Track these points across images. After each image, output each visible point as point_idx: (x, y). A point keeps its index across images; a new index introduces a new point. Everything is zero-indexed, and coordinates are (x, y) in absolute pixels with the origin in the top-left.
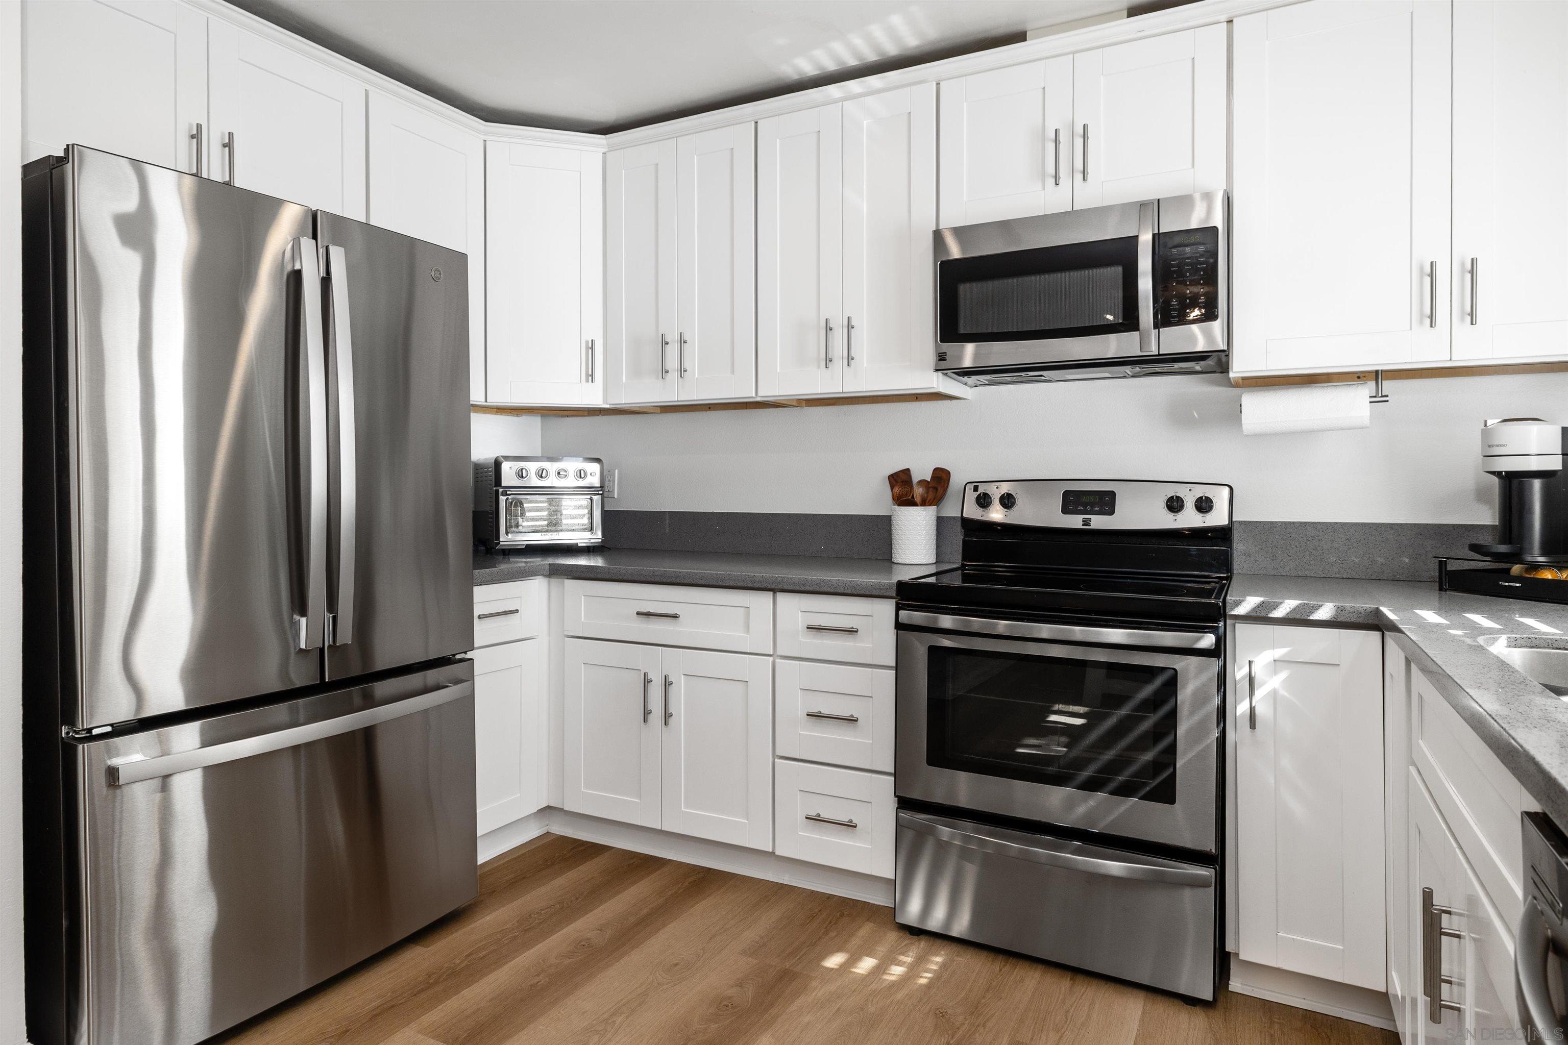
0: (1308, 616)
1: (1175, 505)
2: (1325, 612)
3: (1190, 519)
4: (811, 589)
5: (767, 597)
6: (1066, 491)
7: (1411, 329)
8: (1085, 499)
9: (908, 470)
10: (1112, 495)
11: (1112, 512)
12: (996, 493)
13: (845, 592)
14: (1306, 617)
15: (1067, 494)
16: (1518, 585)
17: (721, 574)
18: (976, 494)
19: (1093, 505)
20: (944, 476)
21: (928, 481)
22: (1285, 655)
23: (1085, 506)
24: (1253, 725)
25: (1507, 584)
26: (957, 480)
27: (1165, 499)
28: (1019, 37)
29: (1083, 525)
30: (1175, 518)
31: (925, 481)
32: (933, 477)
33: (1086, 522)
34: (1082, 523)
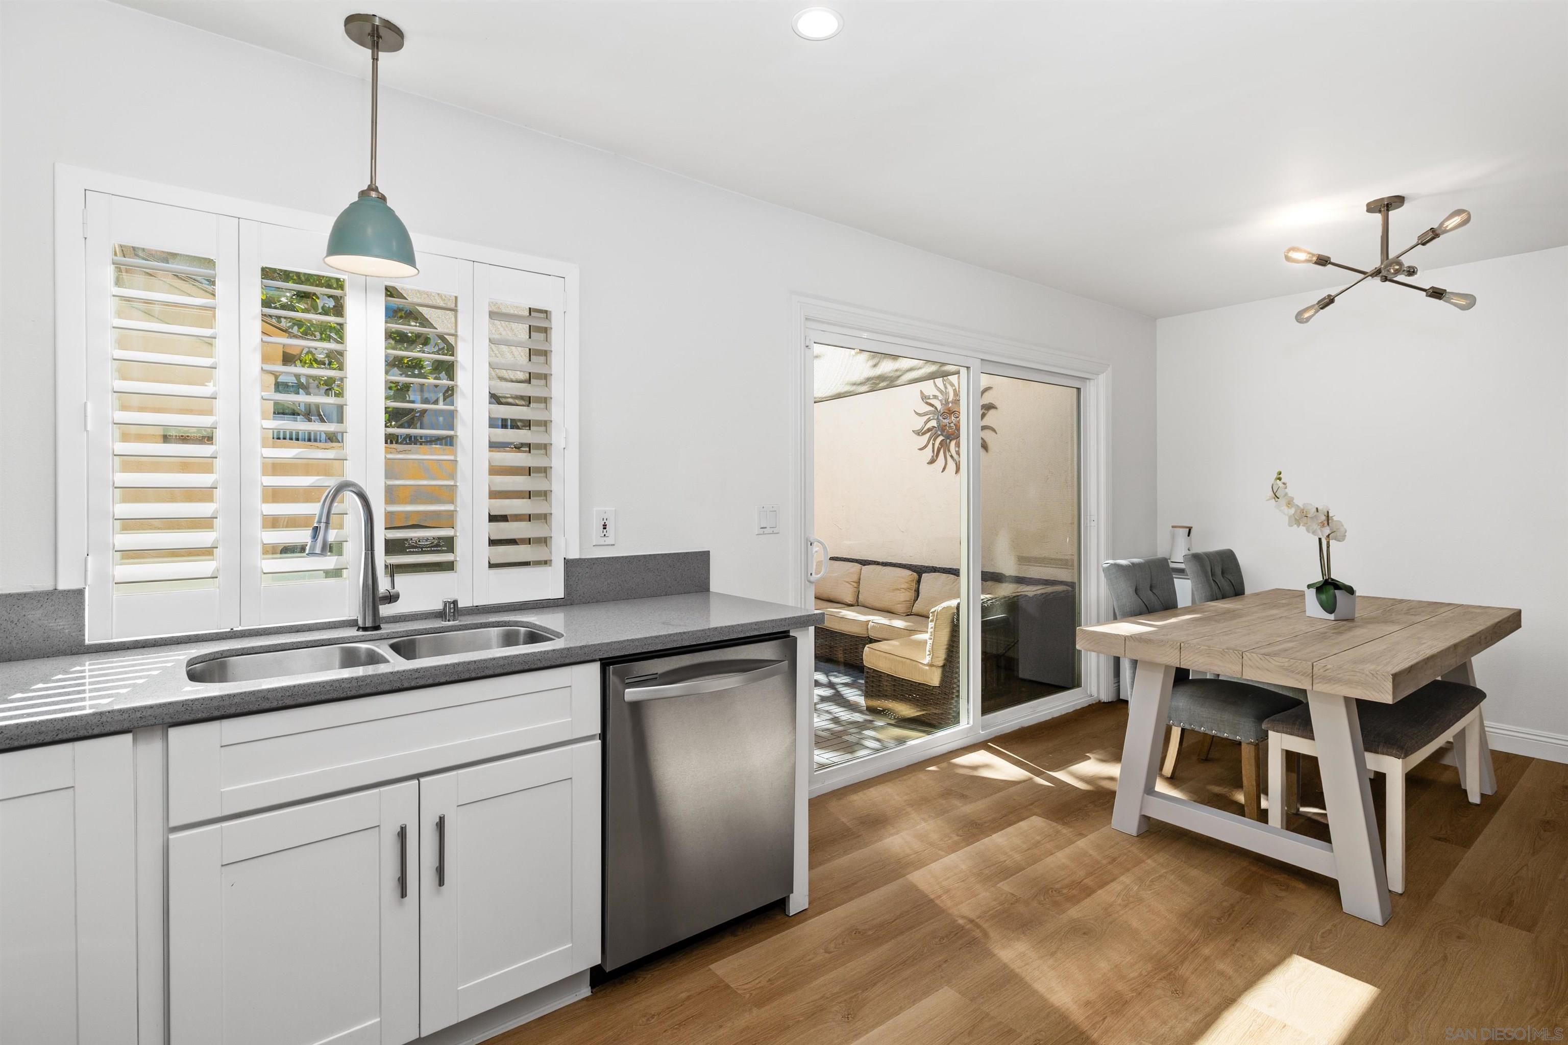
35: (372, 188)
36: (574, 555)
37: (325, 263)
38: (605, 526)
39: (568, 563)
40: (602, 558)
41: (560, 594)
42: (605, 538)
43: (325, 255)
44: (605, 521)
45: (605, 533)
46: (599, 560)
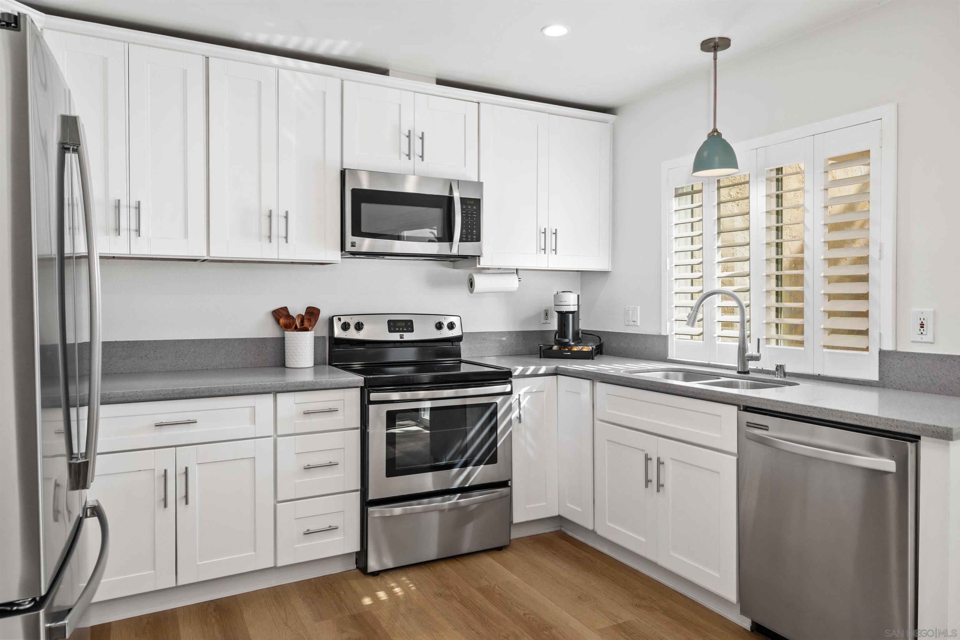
0: (537, 372)
1: (439, 326)
2: (543, 370)
3: (446, 333)
4: (308, 388)
5: (270, 398)
6: (389, 320)
7: (537, 253)
8: (399, 324)
9: (286, 308)
10: (411, 322)
11: (412, 331)
12: (352, 322)
13: (331, 387)
14: (536, 373)
15: (389, 322)
16: (569, 353)
17: (237, 386)
18: (340, 323)
19: (403, 327)
20: (315, 311)
21: (303, 315)
22: (529, 389)
23: (399, 328)
24: (520, 421)
25: (566, 353)
26: (324, 315)
27: (435, 323)
28: (384, 72)
29: (401, 338)
30: (441, 333)
31: (301, 315)
32: (306, 313)
33: (401, 337)
34: (400, 337)
35: (715, 130)
36: (888, 346)
37: (692, 176)
38: (922, 325)
39: (882, 353)
40: (913, 353)
41: (875, 377)
42: (922, 336)
43: (692, 173)
44: (922, 320)
45: (922, 331)
46: (910, 354)
